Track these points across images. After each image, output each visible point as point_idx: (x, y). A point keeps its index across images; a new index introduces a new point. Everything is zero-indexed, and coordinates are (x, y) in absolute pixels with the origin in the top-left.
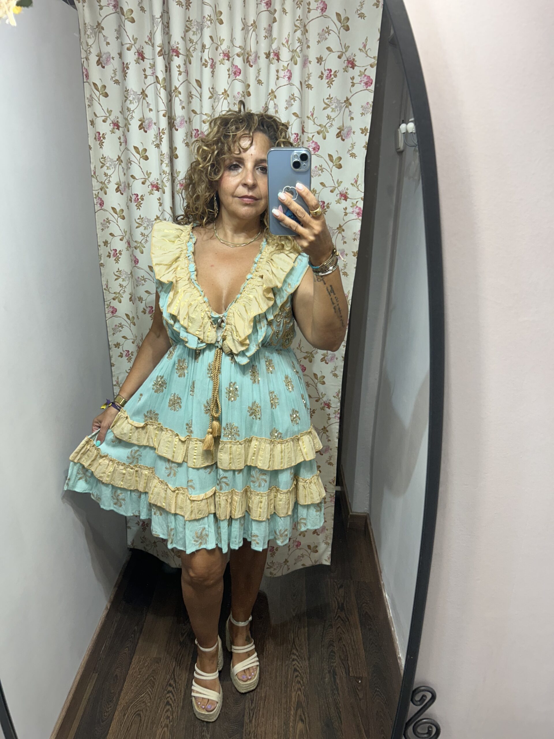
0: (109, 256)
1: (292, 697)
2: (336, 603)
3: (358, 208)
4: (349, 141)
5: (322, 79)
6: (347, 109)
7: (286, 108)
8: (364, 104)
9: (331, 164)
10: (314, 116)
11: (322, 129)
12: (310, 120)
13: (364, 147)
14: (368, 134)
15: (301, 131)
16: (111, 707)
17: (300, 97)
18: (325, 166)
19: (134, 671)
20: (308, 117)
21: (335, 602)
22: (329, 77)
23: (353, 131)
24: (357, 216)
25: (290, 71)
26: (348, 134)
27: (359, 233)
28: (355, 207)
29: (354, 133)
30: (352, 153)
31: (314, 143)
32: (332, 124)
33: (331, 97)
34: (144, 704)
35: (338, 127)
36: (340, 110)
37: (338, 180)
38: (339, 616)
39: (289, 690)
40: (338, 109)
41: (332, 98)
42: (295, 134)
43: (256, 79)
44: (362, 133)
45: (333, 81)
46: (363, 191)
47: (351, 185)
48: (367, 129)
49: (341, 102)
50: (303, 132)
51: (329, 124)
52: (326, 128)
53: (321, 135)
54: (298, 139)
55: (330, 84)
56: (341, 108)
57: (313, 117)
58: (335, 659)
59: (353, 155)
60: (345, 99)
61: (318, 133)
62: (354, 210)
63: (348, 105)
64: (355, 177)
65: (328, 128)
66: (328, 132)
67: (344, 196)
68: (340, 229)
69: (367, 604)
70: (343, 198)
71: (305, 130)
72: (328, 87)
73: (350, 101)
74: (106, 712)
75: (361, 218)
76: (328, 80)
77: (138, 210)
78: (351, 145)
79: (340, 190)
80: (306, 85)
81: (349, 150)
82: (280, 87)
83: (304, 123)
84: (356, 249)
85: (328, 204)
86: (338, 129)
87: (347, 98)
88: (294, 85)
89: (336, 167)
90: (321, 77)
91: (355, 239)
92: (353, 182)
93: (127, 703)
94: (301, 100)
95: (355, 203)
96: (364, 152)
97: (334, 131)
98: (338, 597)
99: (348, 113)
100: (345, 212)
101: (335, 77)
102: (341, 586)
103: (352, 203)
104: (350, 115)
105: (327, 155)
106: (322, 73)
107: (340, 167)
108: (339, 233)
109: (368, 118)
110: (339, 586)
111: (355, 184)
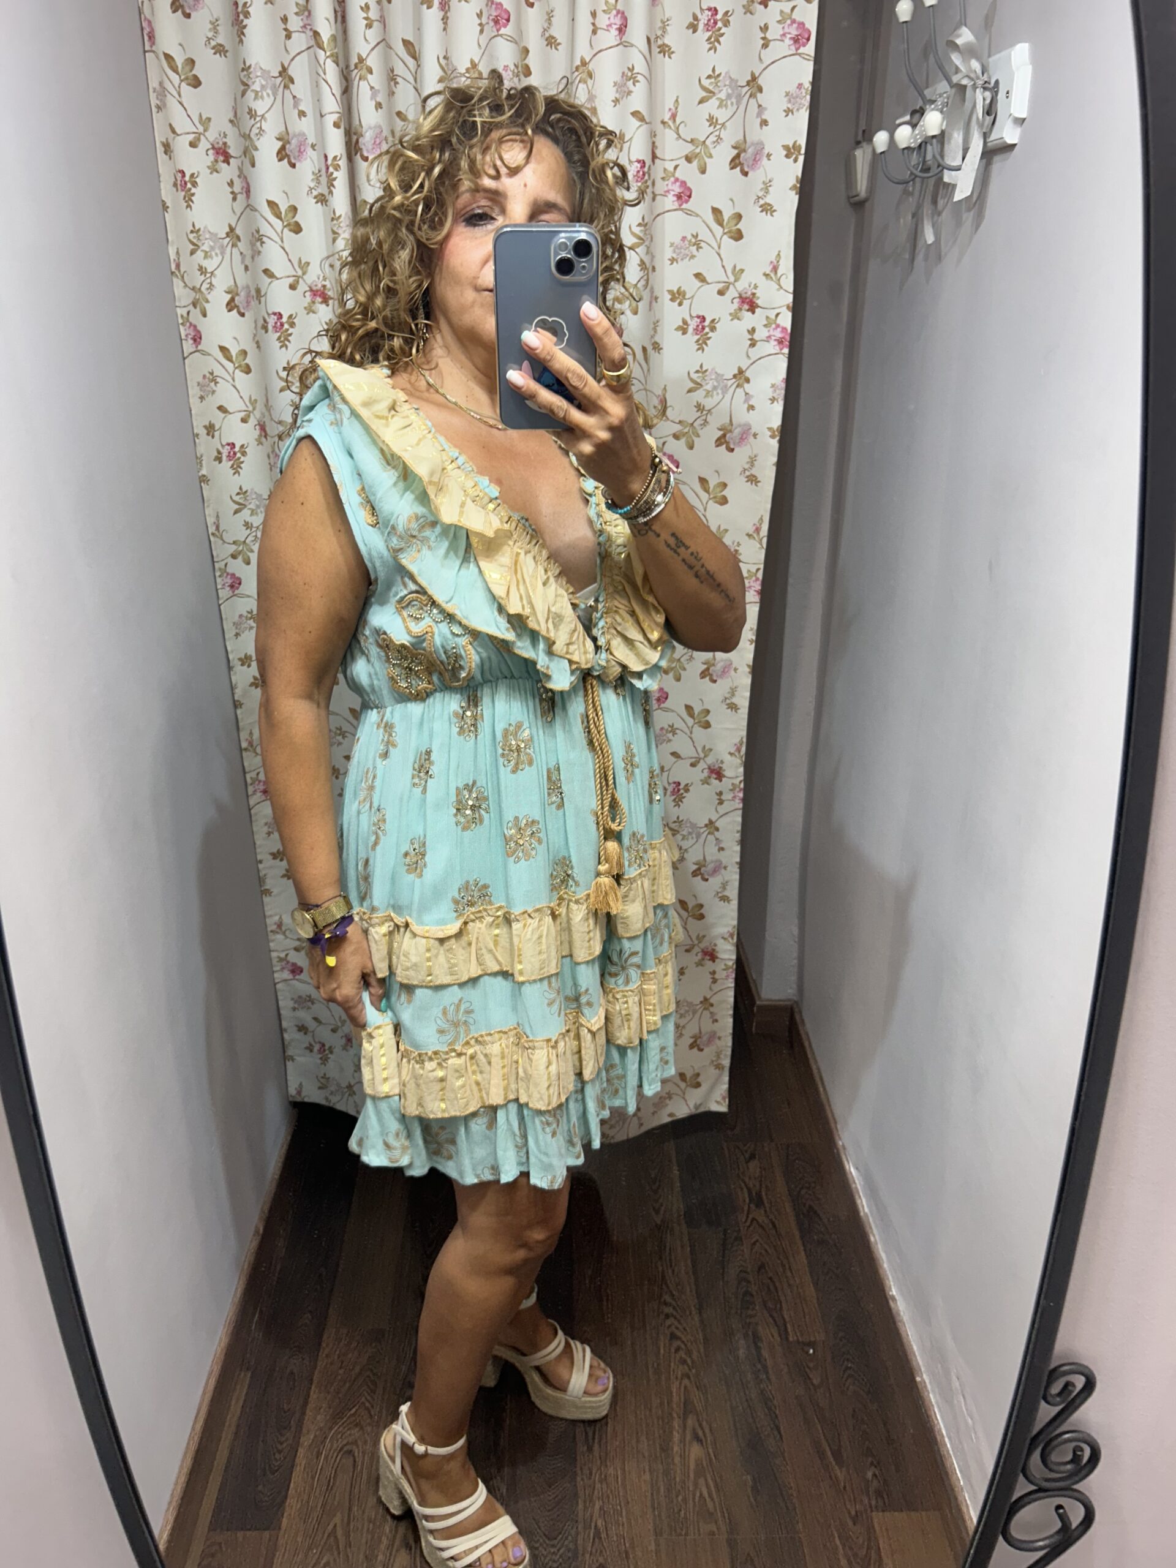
0: (219, 459)
1: (671, 1393)
2: (745, 1190)
3: (779, 330)
4: (757, 176)
5: (695, 31)
6: (752, 101)
7: (616, 101)
8: (792, 89)
9: (718, 230)
10: (678, 121)
11: (698, 151)
12: (667, 130)
13: (793, 188)
14: (801, 159)
15: (650, 157)
16: (287, 1440)
17: (647, 75)
18: (704, 235)
19: (330, 1359)
20: (663, 122)
21: (742, 1189)
22: (711, 25)
23: (766, 152)
24: (777, 348)
25: (623, 13)
26: (756, 160)
27: (783, 385)
28: (774, 326)
29: (769, 156)
30: (766, 204)
31: (678, 184)
32: (719, 136)
33: (717, 73)
35: (733, 143)
36: (738, 103)
37: (735, 267)
38: (753, 1219)
39: (663, 1378)
40: (734, 100)
41: (719, 75)
42: (638, 161)
43: (543, 35)
44: (787, 156)
45: (722, 35)
46: (791, 289)
47: (765, 278)
48: (800, 146)
49: (739, 84)
50: (654, 157)
51: (713, 138)
52: (706, 147)
53: (695, 163)
54: (644, 174)
55: (714, 42)
56: (739, 98)
57: (674, 121)
58: (753, 1309)
59: (767, 209)
60: (749, 78)
61: (689, 159)
62: (772, 333)
63: (754, 90)
64: (773, 258)
65: (711, 146)
66: (711, 156)
67: (750, 303)
68: (741, 376)
69: (808, 1188)
70: (746, 307)
71: (658, 153)
72: (710, 49)
73: (760, 81)
74: (279, 1451)
75: (786, 351)
76: (710, 33)
77: (284, 349)
78: (763, 186)
79: (740, 289)
80: (659, 47)
81: (759, 198)
82: (600, 51)
83: (655, 136)
84: (777, 422)
85: (713, 321)
86: (734, 147)
87: (753, 74)
88: (632, 45)
89: (731, 237)
90: (693, 27)
91: (773, 400)
92: (768, 270)
93: (320, 1430)
94: (650, 81)
95: (773, 317)
96: (794, 199)
97: (723, 154)
98: (747, 1180)
99: (756, 110)
100: (751, 339)
101: (726, 26)
102: (752, 1157)
103: (767, 317)
104: (759, 114)
105: (710, 211)
106: (695, 18)
107: (738, 236)
108: (737, 386)
109: (802, 119)
110: (747, 1156)
111: (772, 275)
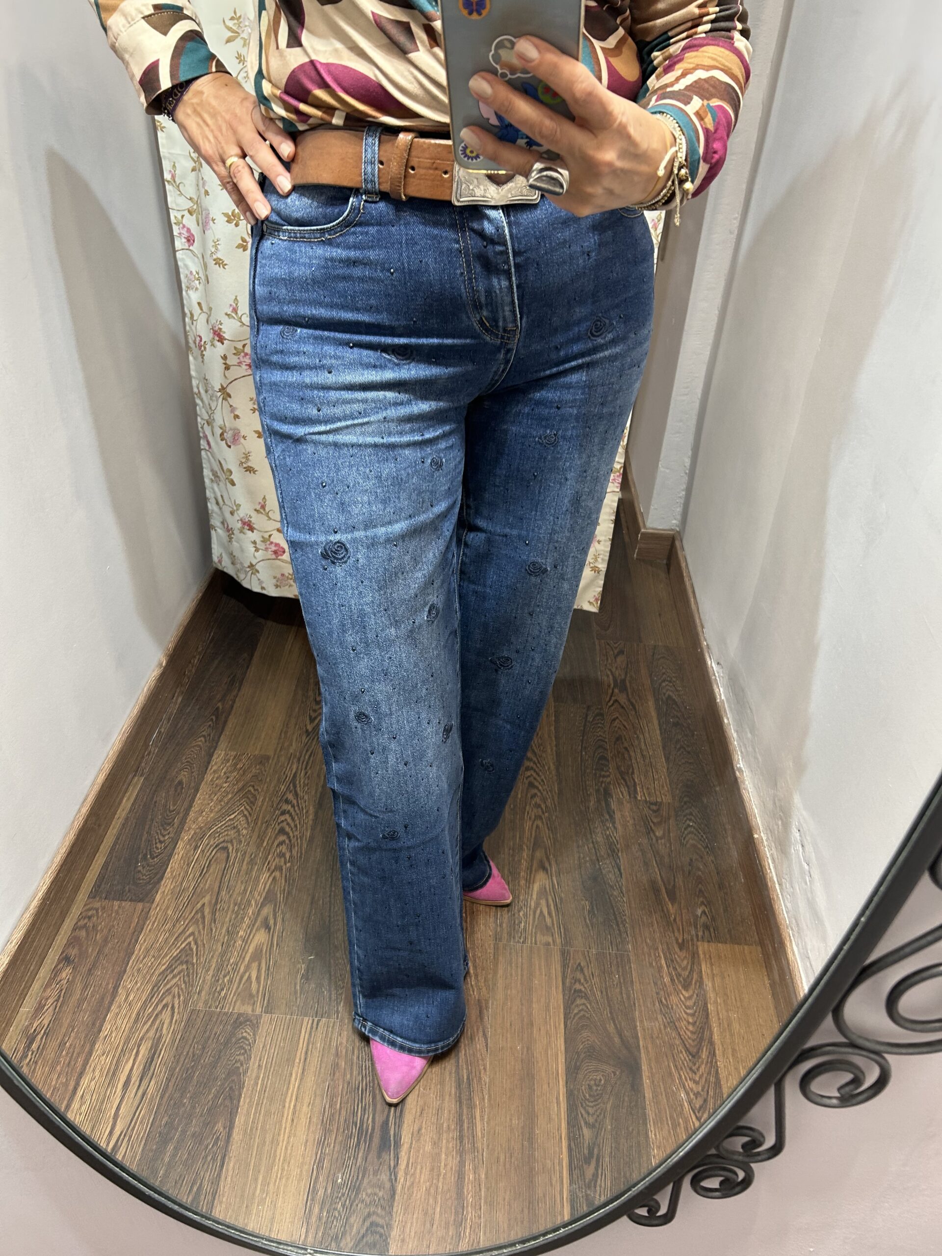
2: (611, 677)
16: (169, 834)
19: (216, 775)
21: (608, 676)
34: (235, 830)
38: (616, 701)
39: (518, 817)
58: (608, 771)
69: (670, 682)
74: (161, 842)
93: (201, 828)
98: (614, 670)
102: (621, 652)
110: (616, 652)
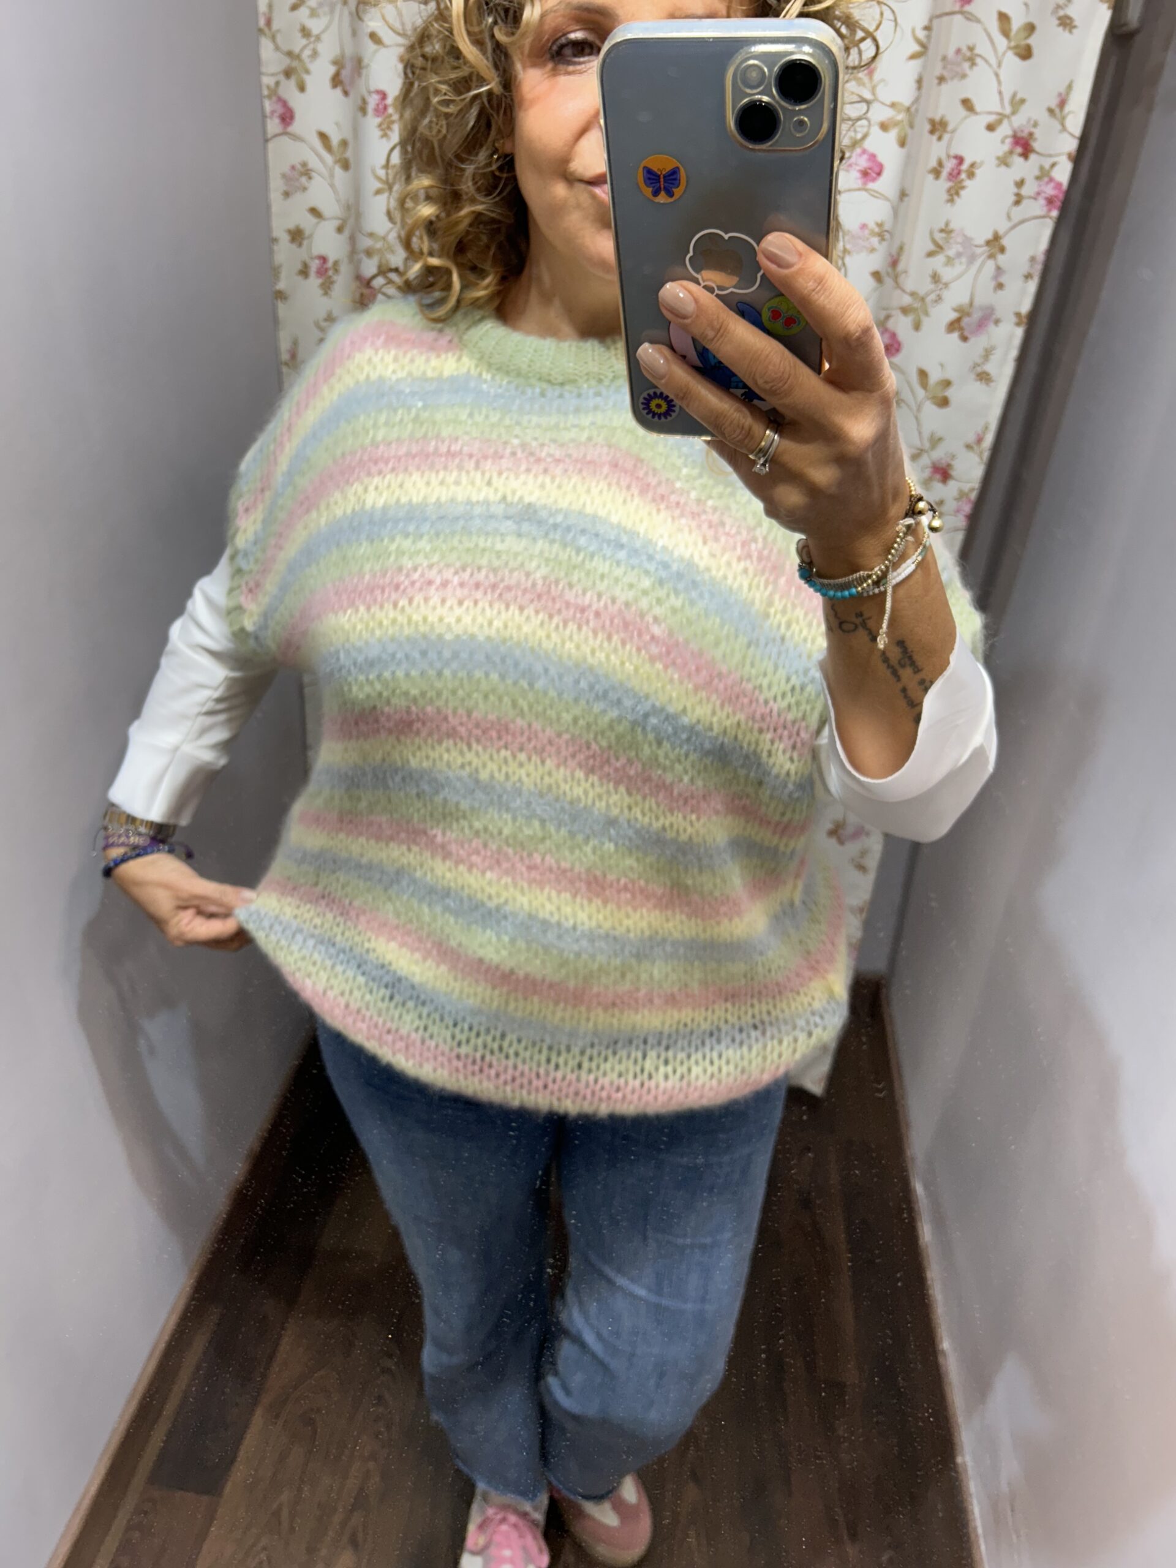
0: (305, 273)
3: (1052, 185)
9: (1002, 42)
18: (982, 47)
24: (1045, 209)
27: (1042, 259)
28: (1046, 179)
30: (1065, 16)
37: (1015, 94)
46: (1078, 133)
47: (1046, 114)
59: (1066, 23)
62: (1042, 188)
64: (1062, 89)
67: (1024, 146)
68: (996, 244)
70: (1019, 150)
75: (1055, 213)
79: (1016, 125)
81: (1058, 7)
84: (1025, 306)
85: (973, 165)
89: (1016, 54)
91: (1028, 277)
92: (1053, 103)
95: (1047, 166)
100: (1016, 195)
103: (1042, 168)
105: (995, 16)
107: (1026, 53)
108: (989, 256)
111: (1057, 111)
